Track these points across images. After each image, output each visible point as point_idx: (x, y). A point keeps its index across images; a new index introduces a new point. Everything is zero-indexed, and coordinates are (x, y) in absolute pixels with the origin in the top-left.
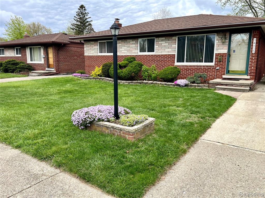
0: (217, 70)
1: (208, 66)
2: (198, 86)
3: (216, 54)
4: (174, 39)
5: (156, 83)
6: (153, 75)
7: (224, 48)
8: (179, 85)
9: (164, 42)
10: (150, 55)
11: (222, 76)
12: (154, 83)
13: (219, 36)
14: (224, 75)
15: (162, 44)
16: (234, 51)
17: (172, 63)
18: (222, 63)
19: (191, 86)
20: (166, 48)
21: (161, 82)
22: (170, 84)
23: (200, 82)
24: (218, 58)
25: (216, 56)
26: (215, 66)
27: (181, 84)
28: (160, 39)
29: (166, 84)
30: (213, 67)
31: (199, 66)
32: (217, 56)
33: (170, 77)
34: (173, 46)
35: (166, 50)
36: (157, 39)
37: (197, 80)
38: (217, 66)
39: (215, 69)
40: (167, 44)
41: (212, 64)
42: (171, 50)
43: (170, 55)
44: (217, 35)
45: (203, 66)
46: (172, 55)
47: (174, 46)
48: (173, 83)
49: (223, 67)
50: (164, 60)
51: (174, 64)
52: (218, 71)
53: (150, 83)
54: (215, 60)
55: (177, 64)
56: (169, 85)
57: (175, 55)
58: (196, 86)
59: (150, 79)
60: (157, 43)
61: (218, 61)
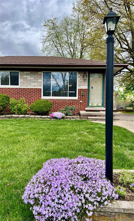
0: (81, 103)
1: (72, 100)
2: (73, 118)
3: (79, 89)
4: (39, 74)
5: (29, 117)
6: (23, 109)
7: (85, 85)
8: (56, 118)
9: (30, 76)
10: (14, 89)
11: (85, 108)
12: (26, 117)
13: (80, 74)
14: (86, 107)
15: (28, 78)
16: (92, 88)
17: (38, 97)
18: (84, 97)
19: (67, 118)
20: (31, 82)
21: (35, 116)
22: (46, 117)
23: (72, 114)
24: (81, 93)
25: (78, 91)
26: (79, 100)
27: (59, 117)
28: (24, 72)
29: (41, 118)
30: (77, 101)
31: (65, 100)
32: (80, 91)
33: (46, 110)
34: (38, 80)
35: (32, 84)
36: (22, 72)
37: (69, 113)
38: (81, 100)
39: (79, 102)
40: (33, 78)
41: (76, 98)
42: (37, 84)
43: (37, 89)
44: (79, 73)
45: (69, 100)
46: (38, 89)
47: (40, 80)
48: (49, 116)
49: (85, 101)
50: (31, 94)
51: (41, 98)
52: (82, 105)
53: (21, 117)
54: (78, 95)
55: (43, 97)
56: (44, 118)
57: (41, 89)
58: (70, 118)
59: (20, 113)
60: (22, 76)
61: (81, 96)
